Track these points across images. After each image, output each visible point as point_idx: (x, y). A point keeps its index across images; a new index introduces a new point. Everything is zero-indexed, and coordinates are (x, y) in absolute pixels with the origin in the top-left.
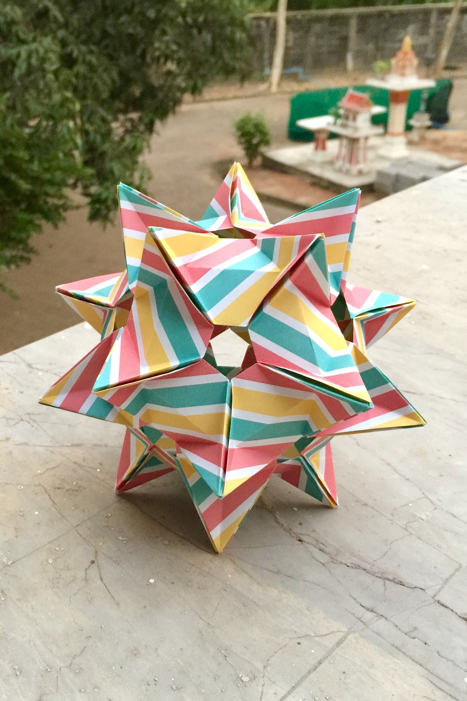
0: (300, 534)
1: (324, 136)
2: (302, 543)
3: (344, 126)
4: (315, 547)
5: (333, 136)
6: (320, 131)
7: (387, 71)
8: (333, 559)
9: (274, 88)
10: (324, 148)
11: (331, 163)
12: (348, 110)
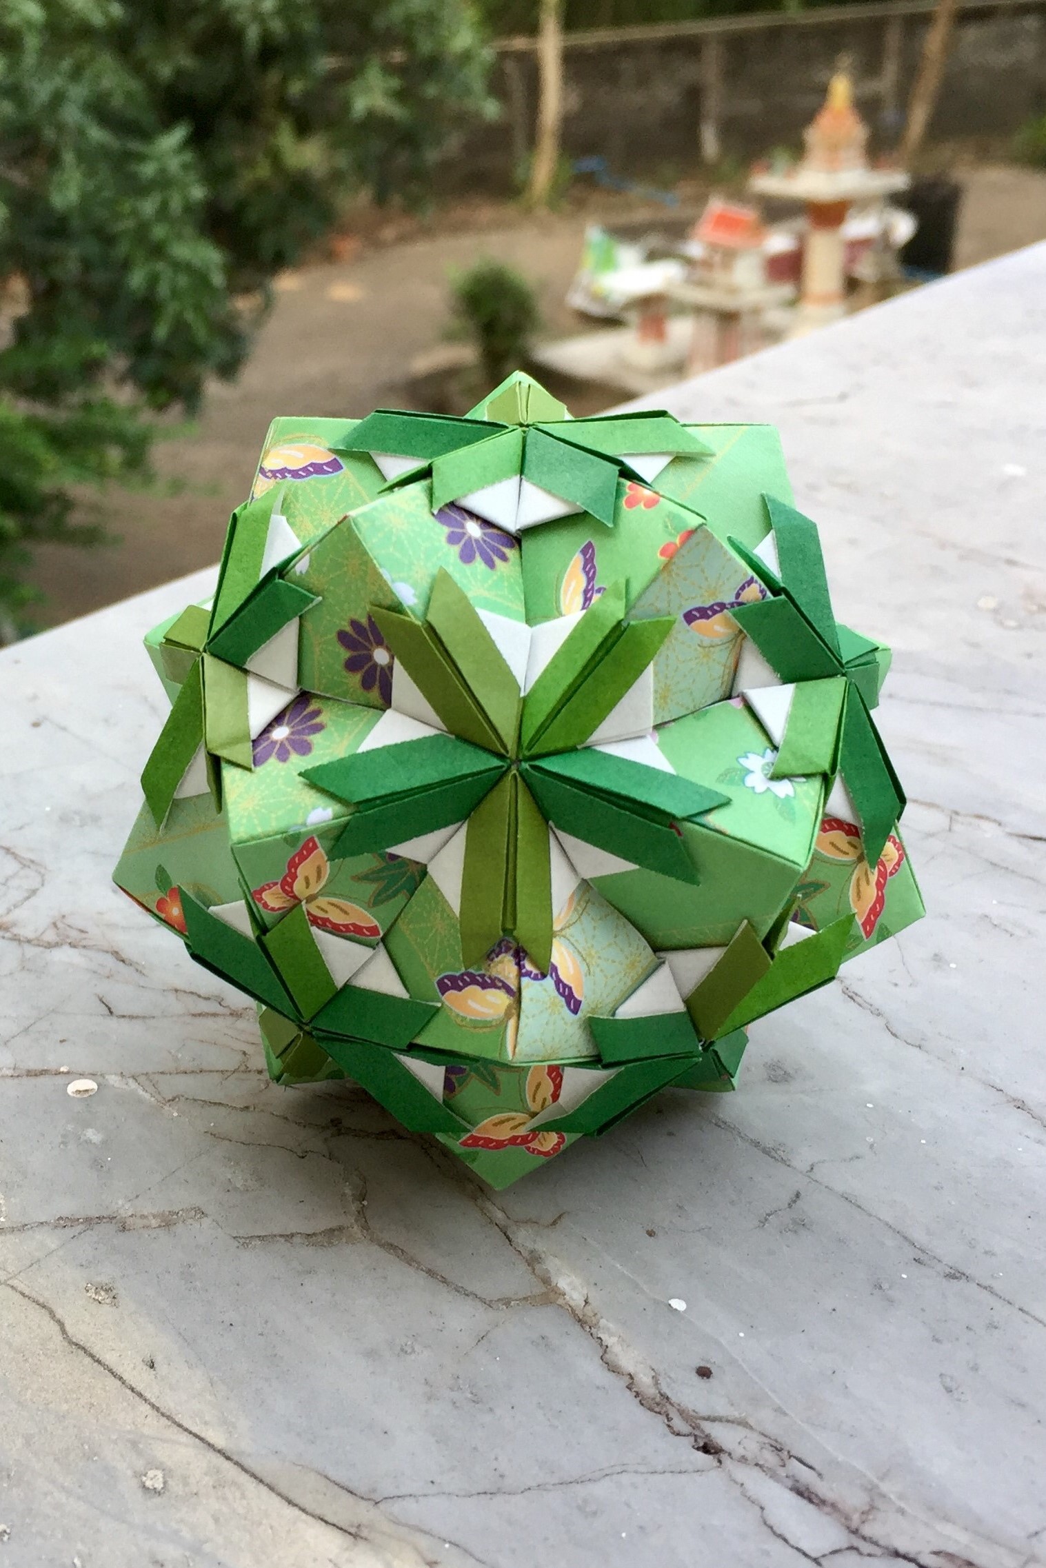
0: (708, 1419)
1: (659, 309)
2: (720, 1461)
3: (704, 284)
4: (773, 1476)
6: (648, 298)
8: (855, 1532)
10: (661, 334)
12: (713, 247)
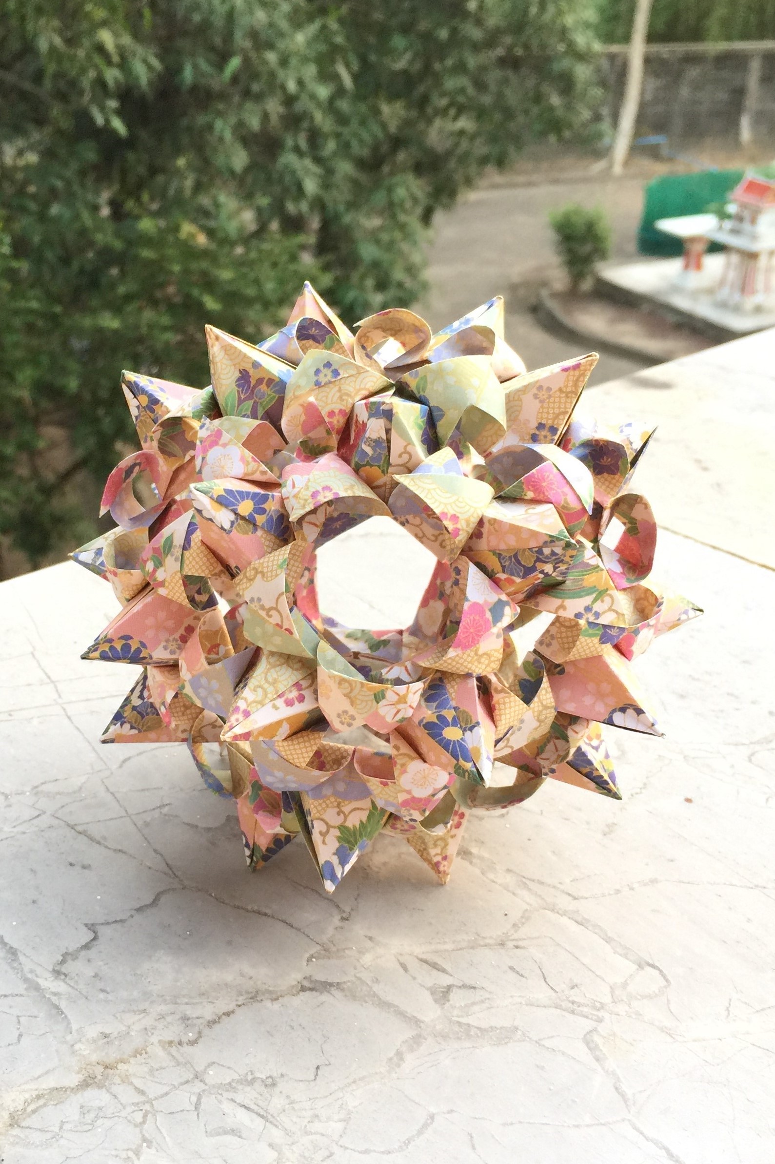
1: (699, 247)
3: (735, 232)
5: (715, 247)
6: (693, 240)
9: (618, 169)
10: (698, 266)
11: (710, 291)
12: (743, 206)
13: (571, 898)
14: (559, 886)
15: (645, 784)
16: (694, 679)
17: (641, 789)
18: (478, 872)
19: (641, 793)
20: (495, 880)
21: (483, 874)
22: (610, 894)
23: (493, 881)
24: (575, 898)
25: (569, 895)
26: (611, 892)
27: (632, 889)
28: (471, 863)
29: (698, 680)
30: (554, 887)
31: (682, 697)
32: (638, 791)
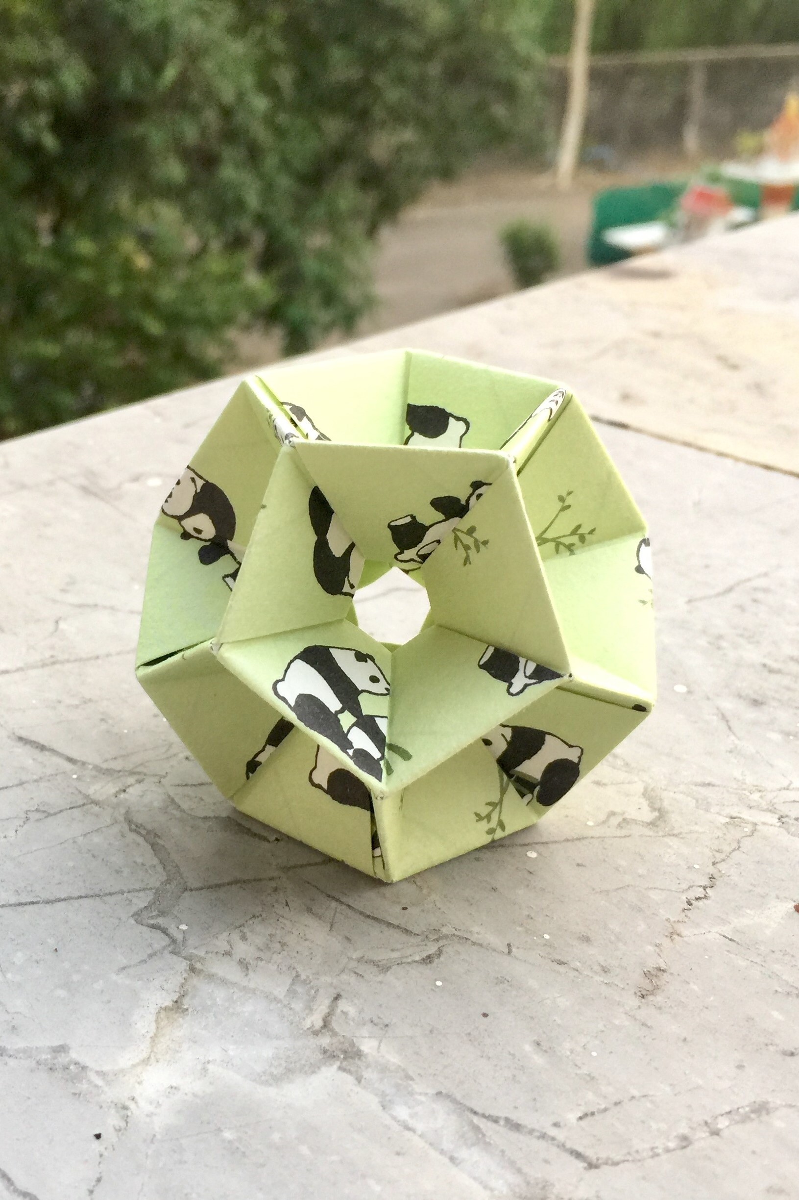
7: (759, 152)
9: (564, 184)
12: (693, 215)
13: (582, 1165)
14: (552, 1132)
15: (712, 878)
16: (771, 671)
17: (705, 888)
18: (372, 1102)
19: (706, 897)
20: (411, 1123)
21: (384, 1107)
22: (668, 1150)
23: (408, 1128)
24: (592, 1166)
25: (578, 1155)
26: (672, 1145)
27: (716, 1133)
28: (359, 1080)
29: (778, 672)
30: (543, 1136)
31: (756, 703)
32: (700, 892)
